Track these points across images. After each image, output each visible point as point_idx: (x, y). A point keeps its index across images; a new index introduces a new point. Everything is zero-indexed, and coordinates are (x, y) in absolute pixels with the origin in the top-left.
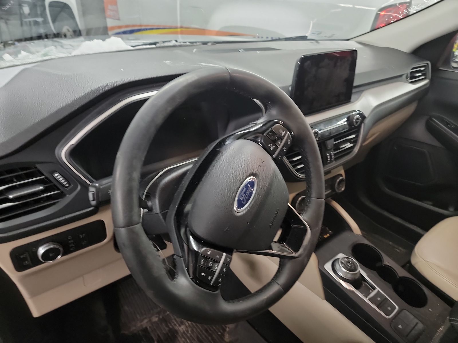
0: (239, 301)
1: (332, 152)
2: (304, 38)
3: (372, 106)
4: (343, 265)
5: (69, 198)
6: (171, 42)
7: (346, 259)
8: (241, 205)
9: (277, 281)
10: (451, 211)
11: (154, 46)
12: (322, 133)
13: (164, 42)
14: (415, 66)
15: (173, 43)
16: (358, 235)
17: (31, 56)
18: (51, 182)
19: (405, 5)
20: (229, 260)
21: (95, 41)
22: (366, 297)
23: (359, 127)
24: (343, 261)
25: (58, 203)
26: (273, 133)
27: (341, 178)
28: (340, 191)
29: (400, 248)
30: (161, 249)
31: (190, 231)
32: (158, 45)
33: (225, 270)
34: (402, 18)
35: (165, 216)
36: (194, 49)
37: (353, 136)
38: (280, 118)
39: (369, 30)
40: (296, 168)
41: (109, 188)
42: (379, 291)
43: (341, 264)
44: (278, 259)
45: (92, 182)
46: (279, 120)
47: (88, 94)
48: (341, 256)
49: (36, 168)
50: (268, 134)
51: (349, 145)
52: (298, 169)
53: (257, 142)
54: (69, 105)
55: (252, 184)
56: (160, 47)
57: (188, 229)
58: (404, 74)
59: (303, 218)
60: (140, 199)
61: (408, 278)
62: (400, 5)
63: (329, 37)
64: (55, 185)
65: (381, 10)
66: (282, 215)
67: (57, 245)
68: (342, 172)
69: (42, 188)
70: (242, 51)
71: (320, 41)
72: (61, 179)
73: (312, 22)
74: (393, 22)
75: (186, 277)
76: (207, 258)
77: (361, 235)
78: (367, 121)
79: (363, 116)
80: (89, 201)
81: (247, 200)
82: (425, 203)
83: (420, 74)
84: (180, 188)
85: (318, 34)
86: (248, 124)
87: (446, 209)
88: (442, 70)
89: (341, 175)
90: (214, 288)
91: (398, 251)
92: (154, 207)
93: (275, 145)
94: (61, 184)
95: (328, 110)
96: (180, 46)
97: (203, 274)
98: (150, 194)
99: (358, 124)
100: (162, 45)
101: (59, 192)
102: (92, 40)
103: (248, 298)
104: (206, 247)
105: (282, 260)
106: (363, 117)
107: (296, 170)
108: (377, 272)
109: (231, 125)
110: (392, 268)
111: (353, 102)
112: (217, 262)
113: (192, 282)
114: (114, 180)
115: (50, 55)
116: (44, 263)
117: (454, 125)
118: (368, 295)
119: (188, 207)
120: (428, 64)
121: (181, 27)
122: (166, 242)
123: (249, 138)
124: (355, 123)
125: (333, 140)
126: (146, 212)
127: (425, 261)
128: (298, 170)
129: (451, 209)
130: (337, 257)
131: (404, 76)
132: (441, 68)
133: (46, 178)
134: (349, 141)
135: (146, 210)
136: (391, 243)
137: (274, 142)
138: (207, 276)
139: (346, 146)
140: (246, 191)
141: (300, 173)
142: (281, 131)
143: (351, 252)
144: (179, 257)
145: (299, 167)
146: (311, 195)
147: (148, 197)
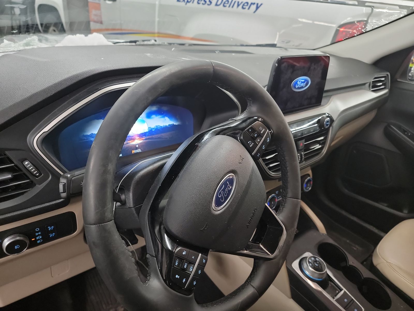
0: (213, 305)
1: (303, 152)
2: (274, 46)
3: (339, 111)
4: (311, 265)
5: (39, 188)
6: (150, 41)
7: (313, 259)
8: (219, 203)
9: (252, 284)
10: (406, 213)
11: (134, 44)
12: (295, 133)
13: (143, 41)
14: (376, 76)
15: (153, 42)
16: (323, 234)
17: (13, 44)
18: (21, 170)
19: (362, 23)
20: (204, 261)
21: (78, 35)
22: (334, 298)
23: (328, 129)
24: (310, 261)
25: (27, 193)
26: (253, 130)
27: (309, 178)
28: (307, 191)
29: (357, 246)
30: (132, 244)
31: (164, 228)
32: (138, 43)
33: (200, 272)
34: (364, 32)
35: (138, 211)
36: (173, 48)
37: (322, 138)
38: (259, 115)
39: (329, 43)
40: (268, 167)
41: (82, 179)
42: (345, 292)
43: (309, 264)
44: (252, 260)
45: (64, 172)
46: (259, 117)
47: (65, 80)
48: (308, 254)
49: (5, 155)
50: (248, 130)
51: (318, 146)
52: (270, 167)
53: (236, 138)
54: (44, 91)
55: (231, 181)
56: (139, 45)
57: (162, 226)
58: (367, 83)
59: (279, 218)
60: (114, 193)
61: (372, 279)
62: (358, 23)
63: (297, 46)
64: (24, 174)
65: (341, 26)
66: (259, 214)
67: (23, 237)
68: (310, 172)
69: (10, 176)
70: (218, 53)
71: (289, 49)
72: (31, 168)
73: (278, 33)
74: (355, 35)
75: (159, 279)
76: (182, 259)
77: (325, 234)
78: (335, 124)
79: (332, 119)
80: (59, 194)
81: (226, 199)
82: (381, 205)
83: (381, 84)
84: (155, 182)
85: (287, 43)
86: (227, 120)
87: (401, 211)
88: (399, 81)
89: (308, 175)
90: (189, 291)
91: (355, 249)
92: (127, 201)
93: (255, 143)
94: (31, 173)
95: (300, 112)
96: (159, 45)
97: (177, 276)
98: (124, 186)
99: (328, 126)
100: (142, 43)
101: (28, 182)
102: (75, 35)
103: (222, 302)
104: (181, 247)
105: (256, 261)
106: (332, 121)
107: (268, 168)
108: (343, 272)
109: (207, 122)
110: (356, 268)
111: (323, 106)
112: (192, 263)
113: (165, 285)
114: (87, 172)
115: (32, 45)
116: (8, 255)
117: (411, 133)
118: (336, 296)
119: (163, 203)
120: (388, 75)
121: (158, 33)
122: (137, 236)
123: (228, 134)
124: (325, 126)
125: (304, 140)
126: (119, 206)
127: (387, 262)
128: (270, 169)
129: (406, 211)
130: (304, 256)
131: (367, 85)
132: (399, 80)
133: (16, 166)
134: (318, 142)
135: (118, 204)
136: (348, 241)
137: (254, 139)
138: (181, 279)
139: (315, 148)
140: (225, 188)
141: (273, 172)
142: (261, 128)
143: (317, 251)
144: (153, 256)
145: (271, 165)
146: (287, 195)
147: (122, 189)
